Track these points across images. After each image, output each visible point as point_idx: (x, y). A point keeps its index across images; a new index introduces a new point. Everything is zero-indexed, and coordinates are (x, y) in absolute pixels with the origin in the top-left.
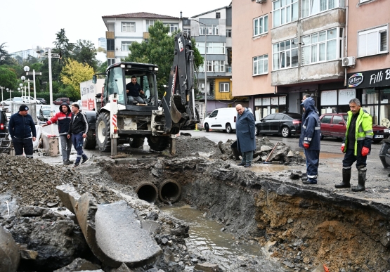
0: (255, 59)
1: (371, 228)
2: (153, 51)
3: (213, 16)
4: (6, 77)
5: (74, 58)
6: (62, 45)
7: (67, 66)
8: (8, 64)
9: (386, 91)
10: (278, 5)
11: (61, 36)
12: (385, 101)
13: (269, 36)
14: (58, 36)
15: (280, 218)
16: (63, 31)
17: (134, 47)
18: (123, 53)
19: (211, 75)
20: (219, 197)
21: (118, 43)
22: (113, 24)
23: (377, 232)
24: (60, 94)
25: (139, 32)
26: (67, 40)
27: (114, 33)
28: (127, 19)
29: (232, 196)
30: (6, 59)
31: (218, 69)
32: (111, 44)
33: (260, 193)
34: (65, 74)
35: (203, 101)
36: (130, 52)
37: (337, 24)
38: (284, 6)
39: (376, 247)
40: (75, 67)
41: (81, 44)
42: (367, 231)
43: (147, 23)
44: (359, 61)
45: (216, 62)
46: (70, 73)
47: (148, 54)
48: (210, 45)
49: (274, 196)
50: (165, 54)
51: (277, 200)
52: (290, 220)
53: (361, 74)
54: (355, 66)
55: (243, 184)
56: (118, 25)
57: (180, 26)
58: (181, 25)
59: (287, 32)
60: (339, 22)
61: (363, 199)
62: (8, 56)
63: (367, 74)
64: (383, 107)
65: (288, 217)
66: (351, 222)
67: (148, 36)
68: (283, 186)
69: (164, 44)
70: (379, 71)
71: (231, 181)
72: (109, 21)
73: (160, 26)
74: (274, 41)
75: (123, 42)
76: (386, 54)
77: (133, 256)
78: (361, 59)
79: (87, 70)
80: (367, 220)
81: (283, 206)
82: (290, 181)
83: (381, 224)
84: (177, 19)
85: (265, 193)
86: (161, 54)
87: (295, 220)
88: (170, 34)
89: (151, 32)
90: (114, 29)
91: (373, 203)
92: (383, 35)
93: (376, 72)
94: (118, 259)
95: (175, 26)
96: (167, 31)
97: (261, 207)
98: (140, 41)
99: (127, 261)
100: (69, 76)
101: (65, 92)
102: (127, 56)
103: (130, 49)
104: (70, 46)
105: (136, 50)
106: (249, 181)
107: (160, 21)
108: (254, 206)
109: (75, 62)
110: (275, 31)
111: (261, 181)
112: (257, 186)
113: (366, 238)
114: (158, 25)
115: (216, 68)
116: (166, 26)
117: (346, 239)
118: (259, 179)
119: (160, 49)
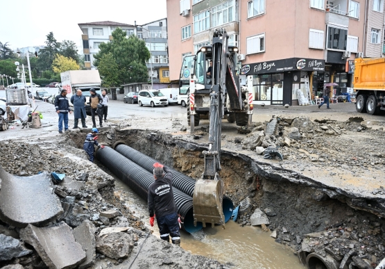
0: (184, 55)
1: (239, 169)
2: (115, 49)
3: (158, 24)
4: (10, 68)
5: (61, 53)
6: (51, 44)
7: (56, 60)
8: (11, 58)
9: (264, 76)
10: (197, 18)
11: (50, 37)
12: (264, 83)
13: (192, 40)
14: (48, 37)
15: (188, 165)
16: (51, 34)
17: (102, 46)
18: (95, 50)
19: (158, 66)
20: (152, 152)
21: (91, 43)
22: (87, 30)
23: (243, 172)
24: (52, 80)
25: (106, 35)
26: (55, 41)
27: (88, 36)
28: (97, 26)
29: (159, 151)
30: (10, 54)
31: (162, 61)
32: (86, 44)
33: (175, 149)
34: (56, 65)
35: (151, 84)
36: (100, 50)
37: (234, 32)
38: (201, 19)
39: (242, 181)
40: (62, 60)
41: (66, 43)
42: (238, 171)
43: (111, 29)
44: (247, 57)
45: (161, 57)
46: (59, 64)
47: (112, 51)
48: (156, 44)
49: (183, 151)
50: (125, 51)
51: (185, 153)
52: (194, 166)
53: (249, 66)
54: (245, 60)
55: (165, 143)
56: (90, 30)
57: (135, 32)
58: (135, 30)
59: (203, 37)
60: (235, 31)
61: (234, 151)
62: (11, 52)
63: (252, 66)
64: (262, 87)
65: (192, 163)
66: (229, 166)
67: (112, 38)
68: (188, 144)
69: (123, 44)
70: (259, 63)
71: (158, 141)
72: (83, 27)
73: (120, 31)
74: (195, 43)
75: (95, 43)
76: (264, 52)
77: (39, 217)
78: (249, 55)
79: (71, 62)
80: (237, 165)
81: (189, 157)
82: (193, 141)
83: (245, 167)
84: (133, 26)
85: (178, 149)
86: (121, 52)
87: (197, 166)
88: (127, 37)
89: (114, 35)
90: (87, 33)
91: (240, 154)
92: (262, 40)
93: (258, 64)
94: (25, 221)
95: (131, 31)
96: (125, 35)
97: (176, 158)
98: (106, 42)
99: (33, 221)
100: (58, 66)
101: (56, 78)
102: (98, 52)
103: (99, 48)
104: (58, 45)
105: (104, 49)
106: (169, 141)
107: (120, 28)
108: (172, 158)
109: (62, 56)
110: (195, 36)
111: (176, 141)
112: (173, 145)
113: (237, 176)
114: (119, 31)
115: (161, 60)
116: (124, 31)
117: (226, 177)
118: (174, 140)
119: (120, 48)
